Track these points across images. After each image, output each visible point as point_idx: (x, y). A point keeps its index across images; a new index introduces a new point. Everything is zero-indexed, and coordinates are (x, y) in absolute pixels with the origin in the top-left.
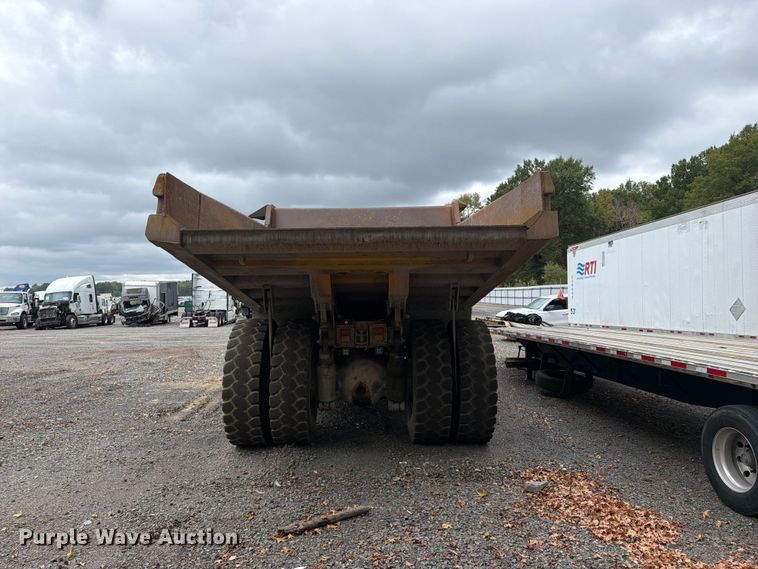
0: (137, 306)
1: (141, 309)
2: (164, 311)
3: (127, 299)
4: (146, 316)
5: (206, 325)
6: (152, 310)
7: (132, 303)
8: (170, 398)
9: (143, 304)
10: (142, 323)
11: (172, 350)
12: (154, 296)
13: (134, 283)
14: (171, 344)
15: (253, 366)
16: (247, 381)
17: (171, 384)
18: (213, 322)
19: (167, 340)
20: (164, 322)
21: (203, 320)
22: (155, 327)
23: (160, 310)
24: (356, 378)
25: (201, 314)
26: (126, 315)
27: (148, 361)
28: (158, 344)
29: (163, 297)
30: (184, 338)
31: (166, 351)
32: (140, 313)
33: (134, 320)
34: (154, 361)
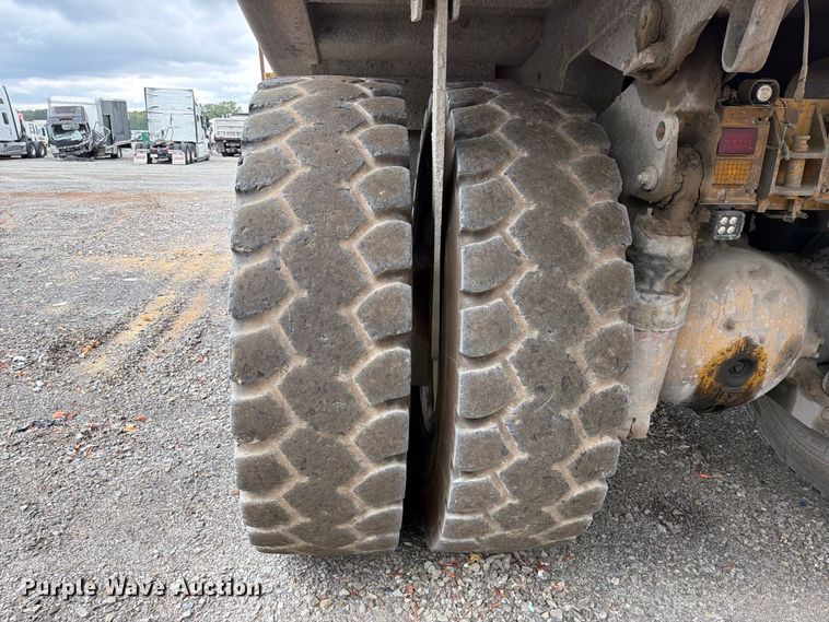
0: (72, 131)
1: (77, 136)
2: (111, 141)
3: (57, 122)
4: (86, 146)
5: (170, 161)
6: (94, 138)
7: (64, 127)
8: (93, 298)
9: (80, 130)
10: (81, 156)
11: (119, 195)
12: (94, 120)
13: (64, 99)
14: (119, 185)
15: (379, 287)
16: (350, 363)
17: (104, 260)
18: (178, 156)
19: (113, 179)
20: (114, 157)
21: (164, 154)
22: (100, 162)
23: (104, 138)
24: (729, 326)
25: (161, 146)
26: (59, 144)
27: (73, 211)
28: (98, 186)
29: (107, 120)
30: (138, 178)
31: (109, 196)
32: (77, 142)
33: (71, 151)
34: (85, 211)
